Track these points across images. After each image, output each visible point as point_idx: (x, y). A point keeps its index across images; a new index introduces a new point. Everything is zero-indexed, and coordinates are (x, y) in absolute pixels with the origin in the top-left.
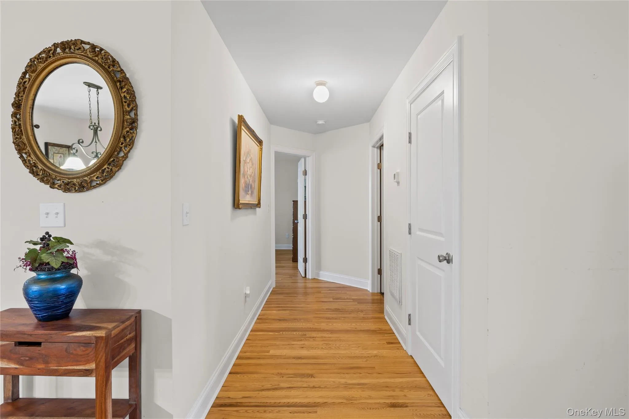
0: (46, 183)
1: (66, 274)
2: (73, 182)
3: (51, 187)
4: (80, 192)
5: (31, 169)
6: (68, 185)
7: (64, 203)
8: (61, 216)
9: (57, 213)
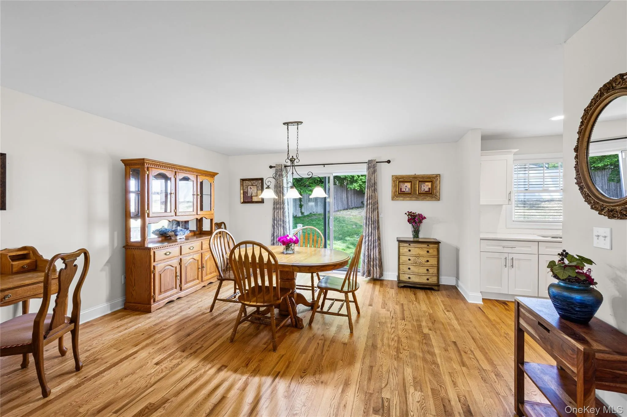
0: (596, 209)
1: (584, 288)
2: (615, 209)
3: (599, 213)
4: (621, 219)
5: (587, 198)
6: (612, 212)
7: (612, 229)
8: (608, 239)
9: (605, 237)
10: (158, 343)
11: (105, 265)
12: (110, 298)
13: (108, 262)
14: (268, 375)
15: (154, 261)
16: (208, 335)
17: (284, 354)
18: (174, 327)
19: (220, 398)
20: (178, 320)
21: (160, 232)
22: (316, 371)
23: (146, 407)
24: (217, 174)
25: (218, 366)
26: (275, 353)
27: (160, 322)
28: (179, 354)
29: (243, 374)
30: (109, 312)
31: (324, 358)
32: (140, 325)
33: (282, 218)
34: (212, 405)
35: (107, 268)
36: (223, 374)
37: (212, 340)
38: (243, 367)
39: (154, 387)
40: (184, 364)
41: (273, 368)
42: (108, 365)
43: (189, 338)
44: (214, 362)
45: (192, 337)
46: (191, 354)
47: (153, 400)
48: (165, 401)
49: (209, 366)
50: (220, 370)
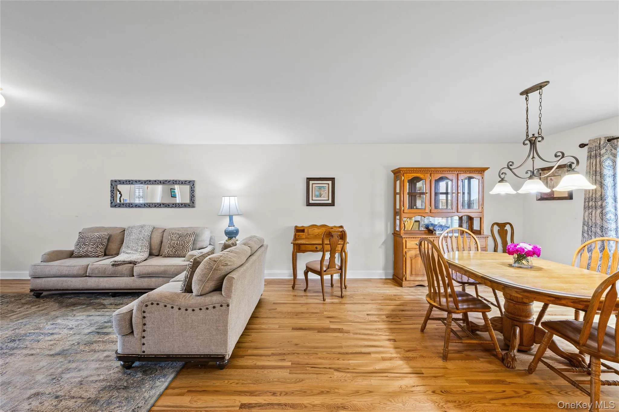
10: (382, 305)
11: (382, 244)
12: (385, 268)
13: (384, 243)
14: (411, 367)
15: (406, 248)
16: (413, 318)
17: (448, 368)
18: (402, 302)
19: (368, 352)
20: (410, 299)
21: (426, 225)
22: (455, 402)
23: (339, 329)
24: (487, 169)
25: (391, 337)
26: (442, 362)
27: (399, 295)
28: (384, 317)
29: (397, 353)
30: (384, 277)
31: (486, 404)
32: (388, 291)
33: (599, 222)
34: (360, 351)
35: (383, 247)
36: (387, 343)
37: (411, 322)
38: (404, 350)
39: (353, 323)
40: (378, 323)
41: (423, 368)
42: (352, 302)
43: (401, 313)
44: (393, 334)
45: (403, 313)
46: (389, 321)
47: (345, 328)
48: (348, 332)
49: (388, 334)
50: (390, 340)
